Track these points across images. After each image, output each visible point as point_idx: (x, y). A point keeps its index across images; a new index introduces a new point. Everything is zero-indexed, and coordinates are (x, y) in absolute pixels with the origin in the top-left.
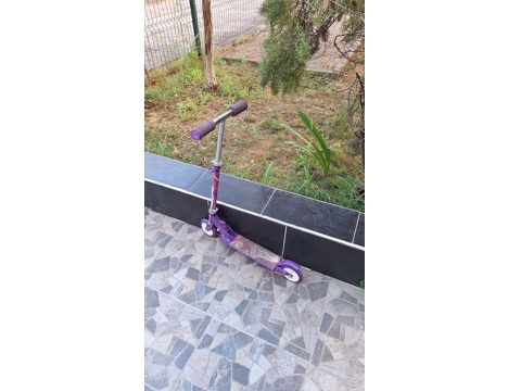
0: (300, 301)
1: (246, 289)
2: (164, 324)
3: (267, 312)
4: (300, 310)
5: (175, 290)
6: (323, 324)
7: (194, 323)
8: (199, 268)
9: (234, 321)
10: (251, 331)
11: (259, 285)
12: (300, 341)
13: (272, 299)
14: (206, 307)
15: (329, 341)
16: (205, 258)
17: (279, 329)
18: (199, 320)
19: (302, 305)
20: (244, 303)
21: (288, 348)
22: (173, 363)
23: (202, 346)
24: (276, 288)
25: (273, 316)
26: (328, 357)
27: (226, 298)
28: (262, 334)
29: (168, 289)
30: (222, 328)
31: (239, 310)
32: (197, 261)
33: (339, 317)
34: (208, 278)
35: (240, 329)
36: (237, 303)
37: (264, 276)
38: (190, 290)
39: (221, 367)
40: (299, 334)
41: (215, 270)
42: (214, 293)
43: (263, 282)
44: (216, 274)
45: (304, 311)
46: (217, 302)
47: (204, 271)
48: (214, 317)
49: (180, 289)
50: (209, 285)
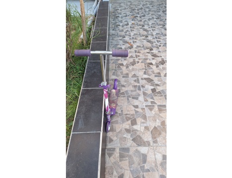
0: (122, 84)
1: (128, 100)
2: (159, 120)
3: (132, 91)
4: (125, 83)
5: (145, 125)
6: (126, 78)
7: (151, 110)
8: (129, 122)
9: (141, 98)
10: (141, 93)
11: (124, 97)
12: (135, 81)
13: (127, 91)
14: (143, 109)
15: (130, 76)
16: (123, 122)
18: (149, 109)
20: (133, 98)
21: (139, 83)
23: (155, 103)
24: (121, 91)
25: (132, 89)
26: (134, 75)
27: (135, 104)
28: (139, 90)
29: (147, 128)
30: (146, 101)
31: (137, 99)
32: (127, 125)
33: (122, 75)
34: (132, 115)
35: (142, 96)
36: (135, 100)
38: (141, 119)
39: (156, 96)
40: (133, 82)
41: (127, 114)
42: (136, 109)
44: (128, 113)
46: (140, 106)
47: (130, 118)
48: (145, 105)
49: (143, 123)
50: (134, 113)
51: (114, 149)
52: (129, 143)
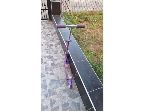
0: (66, 93)
1: (58, 78)
3: (56, 87)
4: (63, 95)
6: (64, 104)
8: (55, 64)
9: (48, 82)
10: (49, 87)
11: (62, 79)
13: (61, 86)
14: (47, 73)
15: (61, 110)
16: (59, 63)
17: (54, 94)
18: (43, 75)
19: (65, 94)
24: (65, 84)
25: (56, 89)
27: (52, 76)
28: (50, 91)
29: (46, 63)
30: (45, 81)
31: (52, 81)
32: (56, 62)
33: (70, 107)
34: (54, 68)
35: (47, 85)
36: (53, 79)
37: (65, 79)
38: (49, 67)
40: (56, 100)
41: (57, 67)
42: (52, 72)
44: (57, 68)
45: (64, 96)
46: (49, 75)
48: (46, 77)
49: (47, 65)
50: (53, 69)
52: (54, 55)
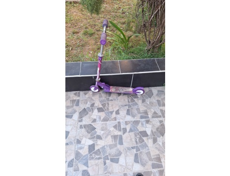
0: (146, 100)
1: (125, 105)
2: (104, 134)
3: (138, 109)
4: (148, 103)
5: (98, 119)
6: (158, 104)
7: (115, 127)
8: (101, 106)
9: (129, 118)
10: (137, 118)
11: (129, 101)
12: (155, 113)
13: (136, 104)
14: (115, 119)
16: (101, 102)
17: (146, 113)
18: (116, 125)
19: (148, 101)
20: (128, 110)
21: (153, 117)
22: (118, 144)
23: (124, 133)
24: (135, 99)
25: (141, 110)
27: (120, 112)
28: (142, 117)
29: (94, 121)
30: (126, 123)
31: (128, 113)
32: (98, 104)
33: (162, 99)
34: (108, 108)
35: (133, 119)
36: (125, 112)
37: (128, 98)
38: (104, 116)
39: (136, 136)
40: (153, 111)
41: (108, 104)
42: (114, 113)
43: (130, 100)
44: (110, 105)
45: (150, 103)
46: (118, 116)
47: (104, 106)
48: (121, 121)
49: (100, 118)
50: (110, 111)
51: (79, 96)
52: (82, 106)
